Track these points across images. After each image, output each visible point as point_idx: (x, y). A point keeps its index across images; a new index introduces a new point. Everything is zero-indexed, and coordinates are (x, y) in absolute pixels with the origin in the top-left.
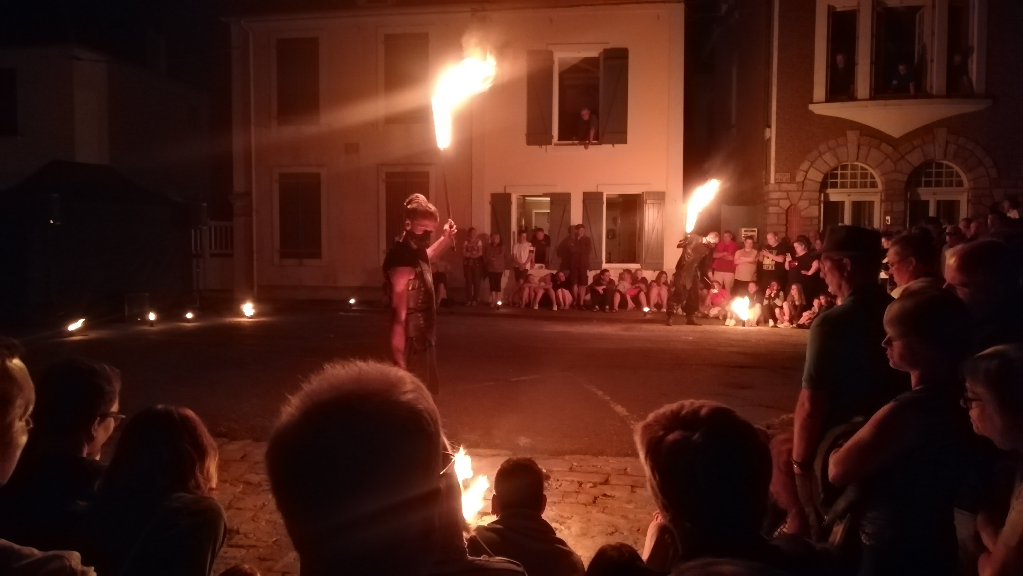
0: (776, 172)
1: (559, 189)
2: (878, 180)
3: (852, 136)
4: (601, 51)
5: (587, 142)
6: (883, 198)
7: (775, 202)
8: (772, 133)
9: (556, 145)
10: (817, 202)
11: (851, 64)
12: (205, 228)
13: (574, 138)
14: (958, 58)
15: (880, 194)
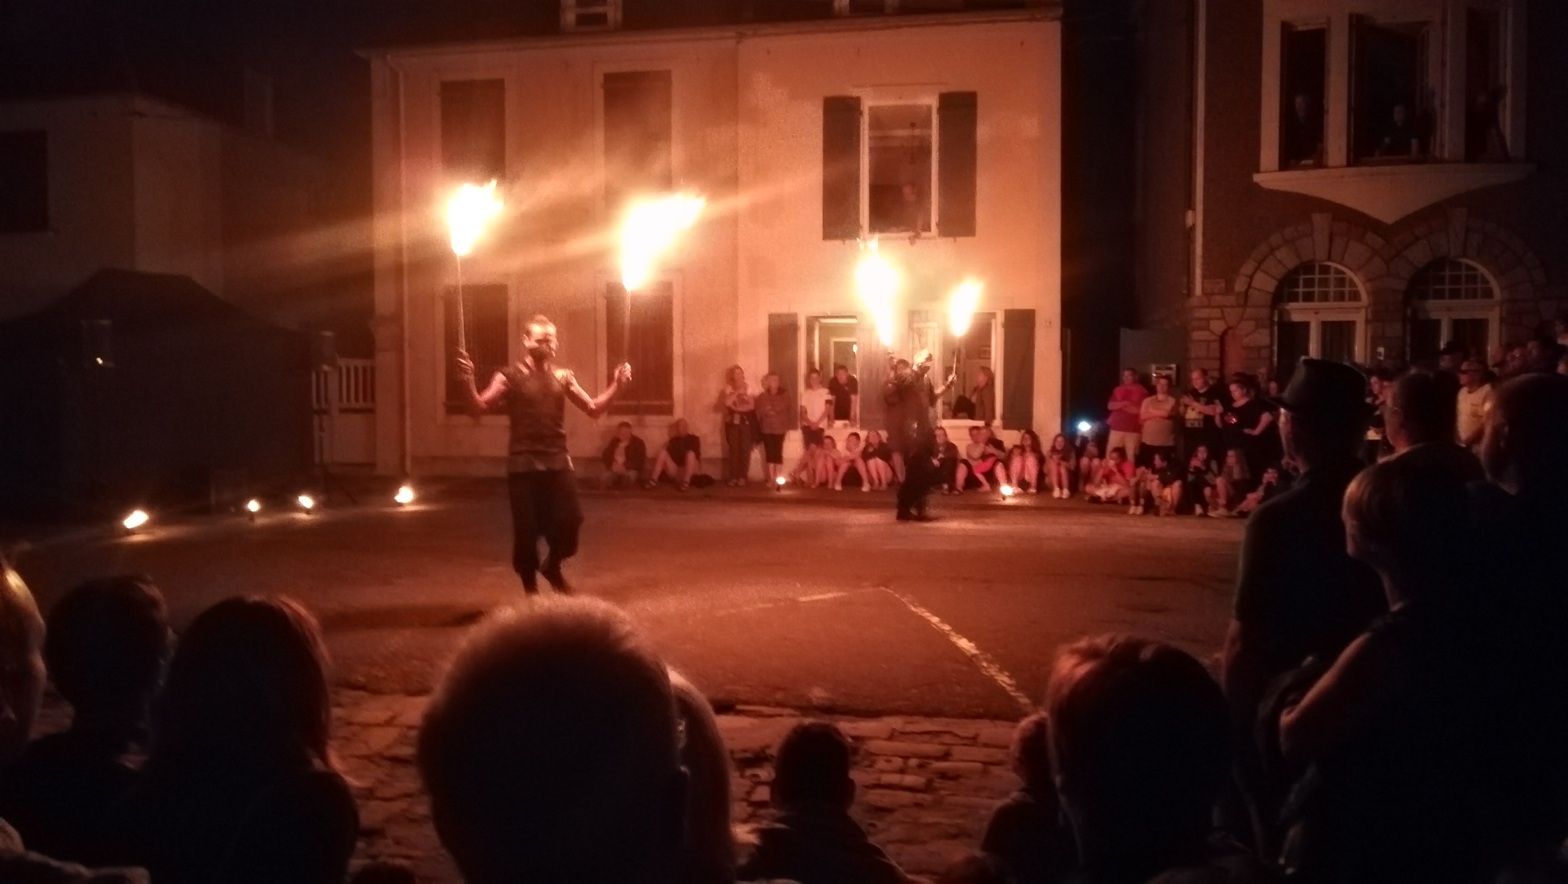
0: (1204, 277)
2: (1362, 289)
3: (1320, 221)
4: (935, 95)
5: (914, 234)
6: (1370, 317)
7: (1202, 323)
8: (1196, 218)
9: (866, 237)
10: (1267, 323)
12: (332, 369)
14: (1482, 99)
15: (1363, 311)
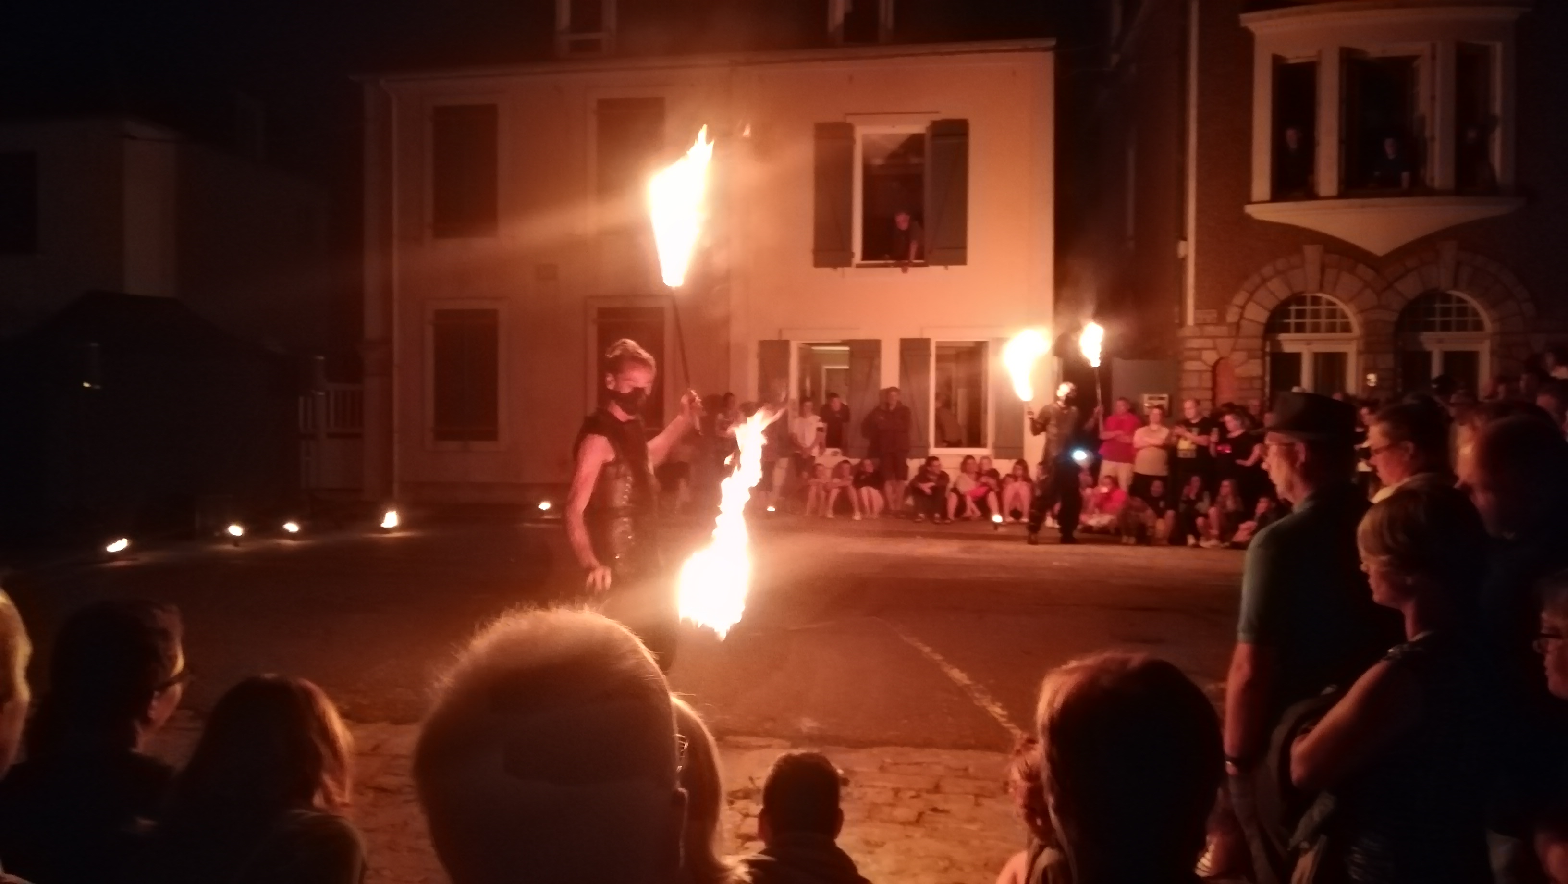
0: (1197, 307)
1: (863, 334)
2: (1354, 321)
3: (1312, 252)
4: (928, 124)
5: (907, 261)
6: (1362, 349)
7: (1194, 353)
8: (1188, 249)
9: (859, 266)
10: (1259, 353)
11: (1309, 144)
12: (321, 394)
13: (887, 256)
14: (1472, 134)
15: (1355, 342)
